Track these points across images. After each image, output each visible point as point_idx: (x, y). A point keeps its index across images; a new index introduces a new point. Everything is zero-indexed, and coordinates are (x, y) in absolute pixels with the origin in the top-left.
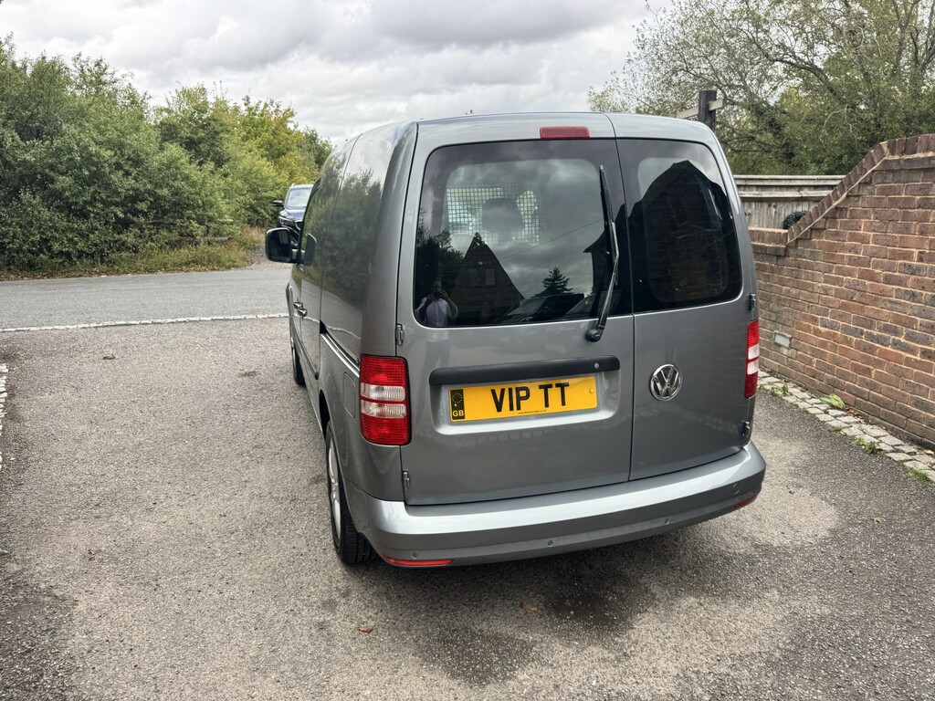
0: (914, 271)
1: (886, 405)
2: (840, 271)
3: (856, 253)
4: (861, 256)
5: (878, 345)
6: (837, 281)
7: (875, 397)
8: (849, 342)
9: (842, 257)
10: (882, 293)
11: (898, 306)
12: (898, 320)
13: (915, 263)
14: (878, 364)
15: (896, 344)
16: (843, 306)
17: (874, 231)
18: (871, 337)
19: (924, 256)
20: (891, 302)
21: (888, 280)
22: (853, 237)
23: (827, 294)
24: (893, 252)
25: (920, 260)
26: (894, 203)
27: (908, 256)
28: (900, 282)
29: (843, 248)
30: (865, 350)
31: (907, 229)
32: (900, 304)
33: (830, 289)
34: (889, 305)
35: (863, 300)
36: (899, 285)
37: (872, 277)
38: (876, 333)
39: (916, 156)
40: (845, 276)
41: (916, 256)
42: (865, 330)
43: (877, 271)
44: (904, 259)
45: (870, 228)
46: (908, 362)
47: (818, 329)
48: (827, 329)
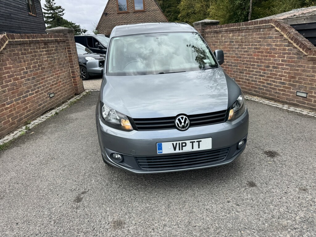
0: (26, 73)
1: (34, 112)
2: (7, 82)
3: (9, 73)
4: (11, 74)
5: (26, 98)
6: (7, 86)
7: (31, 113)
8: (18, 104)
9: (5, 77)
10: (22, 82)
11: (27, 84)
12: (28, 88)
13: (26, 70)
14: (28, 103)
15: (30, 95)
16: (13, 93)
17: (12, 64)
18: (24, 97)
19: (27, 68)
20: (25, 84)
21: (22, 78)
22: (6, 68)
23: (5, 92)
24: (19, 69)
25: (27, 69)
26: (14, 54)
27: (23, 69)
28: (25, 77)
29: (4, 73)
30: (24, 102)
31: (21, 62)
32: (27, 83)
33: (6, 90)
34: (25, 85)
35: (18, 87)
36: (25, 78)
37: (17, 79)
38: (24, 95)
39: (15, 40)
40: (8, 83)
41: (25, 68)
42: (21, 96)
43: (18, 77)
44: (23, 70)
45: (10, 64)
46: (34, 97)
47: (7, 107)
48: (10, 105)
